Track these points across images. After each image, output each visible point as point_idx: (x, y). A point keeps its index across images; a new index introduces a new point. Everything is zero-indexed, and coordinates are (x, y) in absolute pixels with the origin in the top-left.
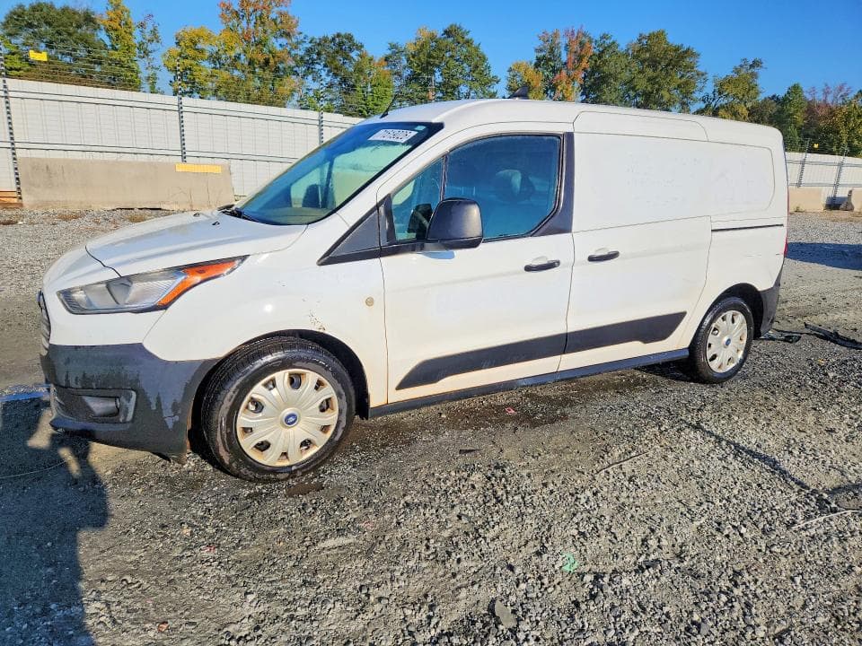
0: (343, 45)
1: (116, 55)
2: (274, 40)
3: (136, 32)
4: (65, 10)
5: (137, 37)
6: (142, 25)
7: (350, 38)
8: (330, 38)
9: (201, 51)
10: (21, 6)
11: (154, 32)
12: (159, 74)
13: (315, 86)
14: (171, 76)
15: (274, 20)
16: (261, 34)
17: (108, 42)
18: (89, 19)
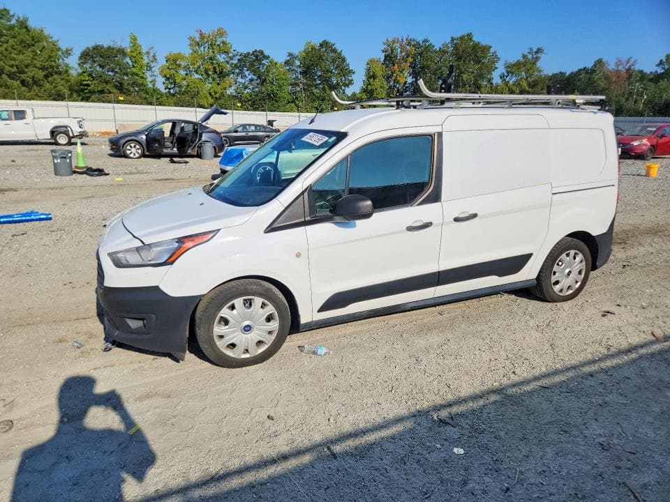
0: (259, 56)
1: (134, 70)
2: (219, 56)
3: (145, 57)
4: (109, 48)
5: (146, 61)
6: (148, 53)
7: (262, 52)
8: (251, 53)
9: (179, 65)
10: (88, 48)
11: (154, 56)
12: (157, 79)
13: (243, 81)
14: (164, 80)
15: (218, 45)
16: (211, 54)
17: (131, 63)
18: (122, 52)
